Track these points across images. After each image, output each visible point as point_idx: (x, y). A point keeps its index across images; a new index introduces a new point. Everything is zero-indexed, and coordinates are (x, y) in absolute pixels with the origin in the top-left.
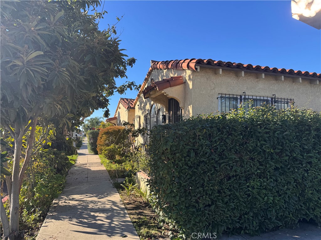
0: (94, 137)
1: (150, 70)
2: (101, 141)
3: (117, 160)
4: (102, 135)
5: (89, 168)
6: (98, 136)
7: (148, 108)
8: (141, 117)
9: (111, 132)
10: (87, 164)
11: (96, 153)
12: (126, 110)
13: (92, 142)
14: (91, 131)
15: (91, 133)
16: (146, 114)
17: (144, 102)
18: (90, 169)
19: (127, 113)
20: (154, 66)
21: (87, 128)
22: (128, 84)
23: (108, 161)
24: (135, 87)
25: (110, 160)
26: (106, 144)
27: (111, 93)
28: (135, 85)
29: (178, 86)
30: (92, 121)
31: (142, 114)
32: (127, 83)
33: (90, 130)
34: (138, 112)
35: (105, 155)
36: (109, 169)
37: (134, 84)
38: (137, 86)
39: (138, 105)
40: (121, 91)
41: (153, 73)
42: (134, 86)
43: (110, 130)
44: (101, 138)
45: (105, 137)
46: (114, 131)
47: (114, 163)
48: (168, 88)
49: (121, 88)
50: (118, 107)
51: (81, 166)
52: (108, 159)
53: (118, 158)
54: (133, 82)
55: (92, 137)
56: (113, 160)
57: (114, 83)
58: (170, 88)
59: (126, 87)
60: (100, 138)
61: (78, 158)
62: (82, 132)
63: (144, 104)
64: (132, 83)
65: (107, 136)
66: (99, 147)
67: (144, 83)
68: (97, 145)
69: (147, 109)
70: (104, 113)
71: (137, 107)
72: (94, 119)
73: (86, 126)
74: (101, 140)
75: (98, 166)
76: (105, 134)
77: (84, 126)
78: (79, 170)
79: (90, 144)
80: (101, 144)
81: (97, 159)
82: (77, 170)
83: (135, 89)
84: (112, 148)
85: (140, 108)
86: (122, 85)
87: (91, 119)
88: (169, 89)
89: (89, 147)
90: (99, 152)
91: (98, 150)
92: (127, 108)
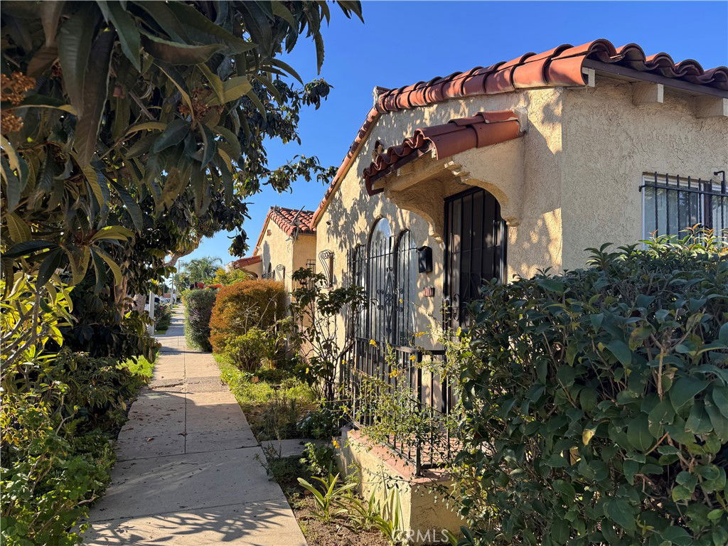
0: (203, 307)
1: (373, 117)
2: (221, 319)
3: (264, 373)
4: (224, 302)
5: (188, 396)
6: (214, 306)
7: (363, 230)
8: (336, 256)
9: (248, 296)
10: (181, 384)
11: (207, 349)
12: (287, 237)
13: (196, 321)
14: (194, 291)
15: (194, 297)
16: (354, 246)
17: (349, 212)
18: (192, 402)
19: (291, 245)
20: (389, 101)
21: (183, 283)
22: (301, 163)
23: (240, 375)
24: (319, 172)
25: (247, 370)
26: (233, 328)
27: (254, 187)
28: (319, 167)
29: (501, 146)
30: (194, 266)
31: (341, 246)
32: (298, 159)
33: (192, 288)
34: (325, 241)
35: (233, 358)
36: (244, 400)
37: (317, 165)
38: (324, 170)
39: (328, 223)
40: (281, 183)
41: (381, 124)
42: (316, 170)
43: (245, 291)
44: (221, 310)
45: (232, 309)
46: (257, 292)
47: (257, 379)
48: (467, 152)
49: (280, 173)
50: (264, 231)
51: (168, 389)
52: (240, 368)
53: (266, 365)
54: (313, 158)
55: (196, 308)
56: (253, 370)
57: (262, 158)
58: (474, 151)
59: (295, 171)
60: (219, 309)
61: (160, 362)
62: (172, 293)
63: (347, 217)
64: (312, 160)
65: (238, 307)
66: (215, 334)
67: (349, 157)
68: (210, 329)
69: (358, 231)
70: (231, 242)
71: (322, 229)
72: (200, 262)
73: (180, 279)
74: (222, 316)
75: (213, 391)
76: (230, 300)
77: (177, 278)
78: (159, 406)
79: (191, 325)
80: (223, 326)
81: (210, 367)
82: (155, 406)
83: (318, 178)
84: (252, 339)
85: (334, 231)
86: (285, 166)
87: (192, 261)
88: (473, 153)
89: (189, 332)
90: (215, 347)
91: (213, 343)
92: (290, 231)
